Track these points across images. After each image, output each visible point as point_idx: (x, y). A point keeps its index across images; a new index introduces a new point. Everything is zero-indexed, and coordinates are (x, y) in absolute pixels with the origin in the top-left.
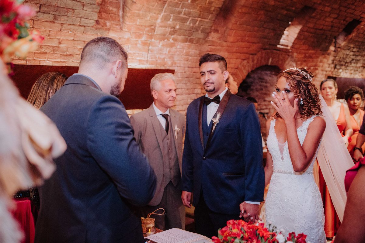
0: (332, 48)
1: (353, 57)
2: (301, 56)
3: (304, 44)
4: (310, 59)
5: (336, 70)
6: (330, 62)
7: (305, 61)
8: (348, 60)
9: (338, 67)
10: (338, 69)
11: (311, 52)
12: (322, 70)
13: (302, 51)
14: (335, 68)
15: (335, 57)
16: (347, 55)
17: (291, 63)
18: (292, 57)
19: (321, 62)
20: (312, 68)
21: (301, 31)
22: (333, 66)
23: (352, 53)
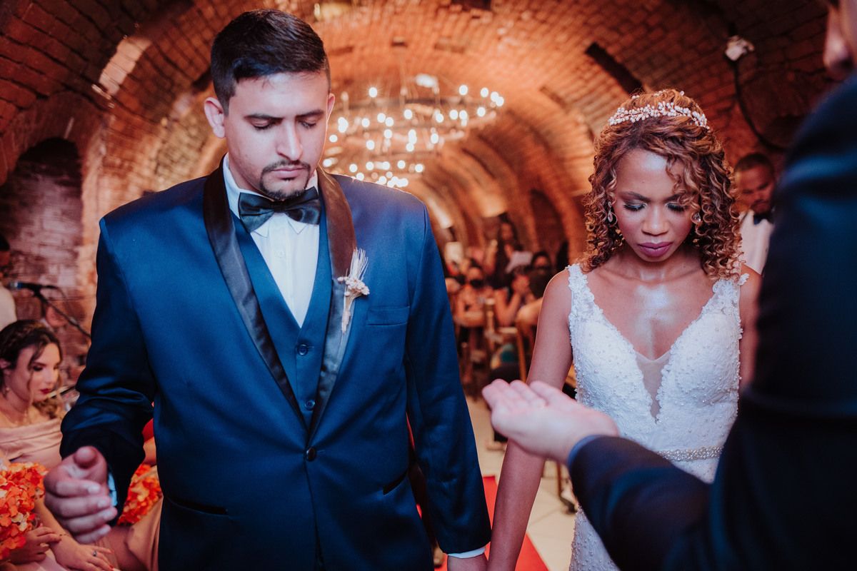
0: (164, 122)
1: (185, 149)
2: (120, 127)
3: (134, 95)
4: (129, 141)
5: (156, 177)
6: (153, 154)
7: (121, 143)
8: (176, 156)
9: (161, 170)
10: (160, 175)
11: (137, 119)
12: (139, 175)
13: (126, 114)
14: (156, 172)
15: (164, 142)
16: (180, 142)
17: (99, 141)
18: (106, 126)
19: (142, 152)
20: (126, 164)
21: (145, 55)
22: (154, 165)
23: (186, 140)
